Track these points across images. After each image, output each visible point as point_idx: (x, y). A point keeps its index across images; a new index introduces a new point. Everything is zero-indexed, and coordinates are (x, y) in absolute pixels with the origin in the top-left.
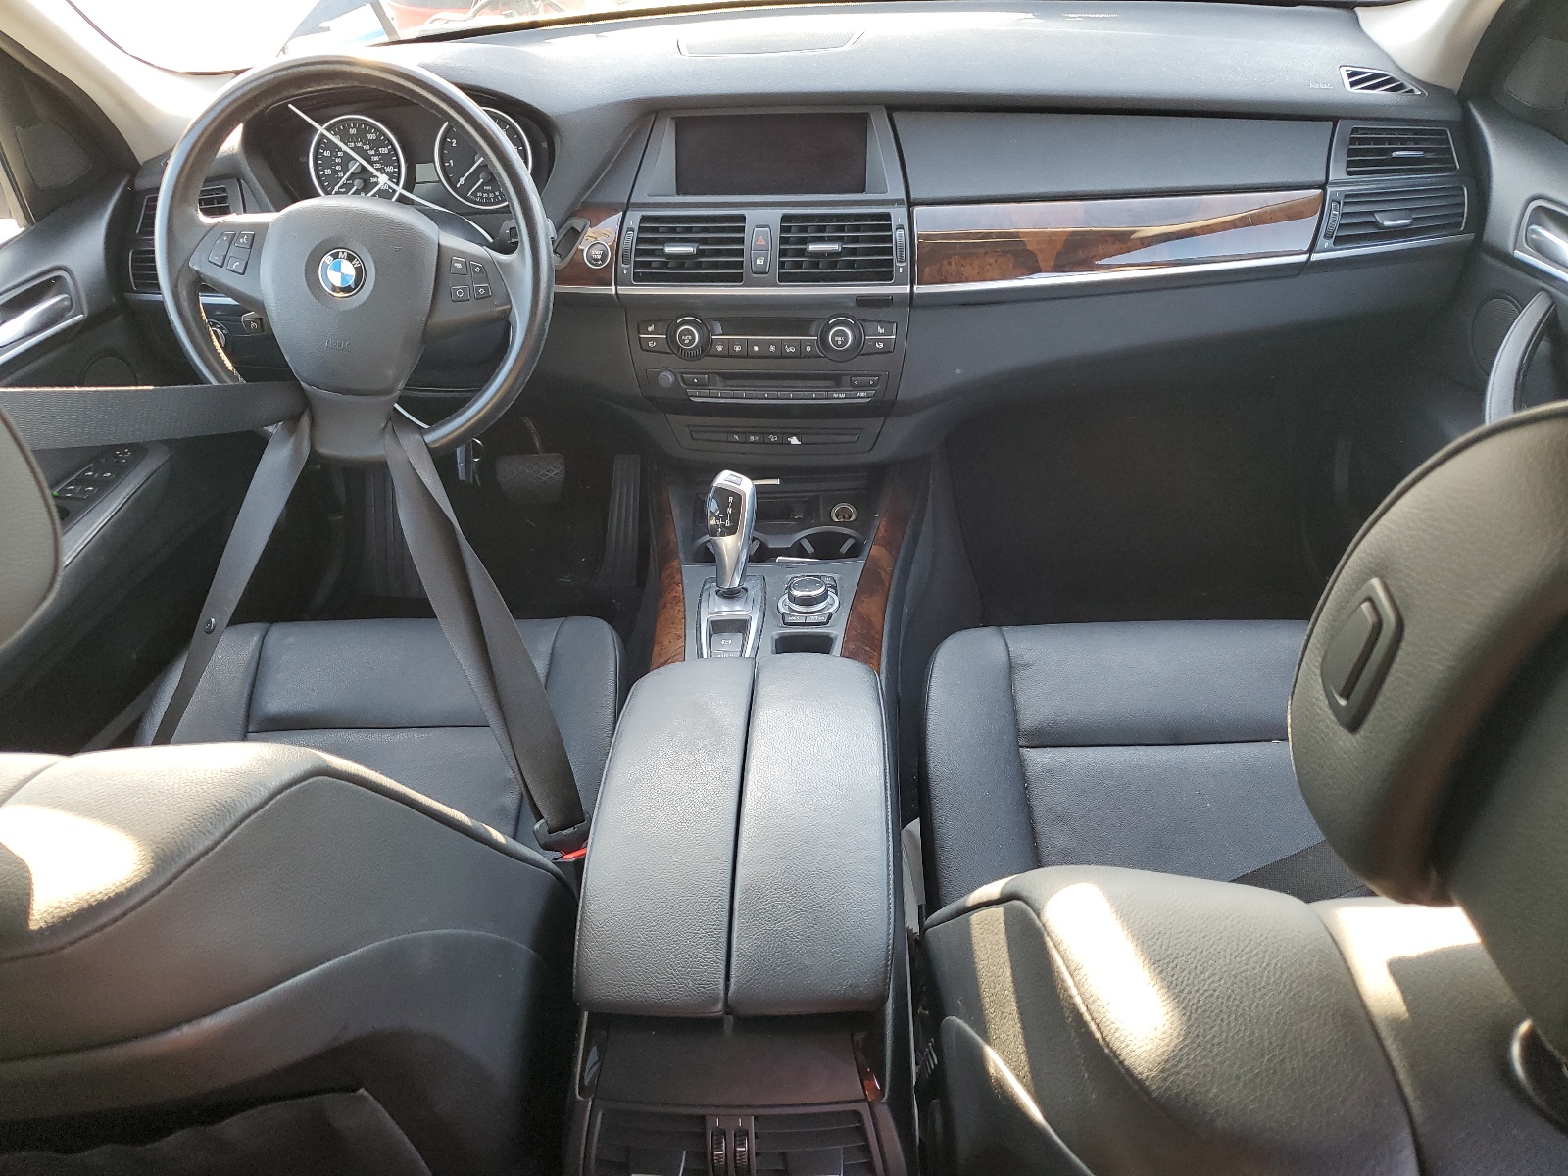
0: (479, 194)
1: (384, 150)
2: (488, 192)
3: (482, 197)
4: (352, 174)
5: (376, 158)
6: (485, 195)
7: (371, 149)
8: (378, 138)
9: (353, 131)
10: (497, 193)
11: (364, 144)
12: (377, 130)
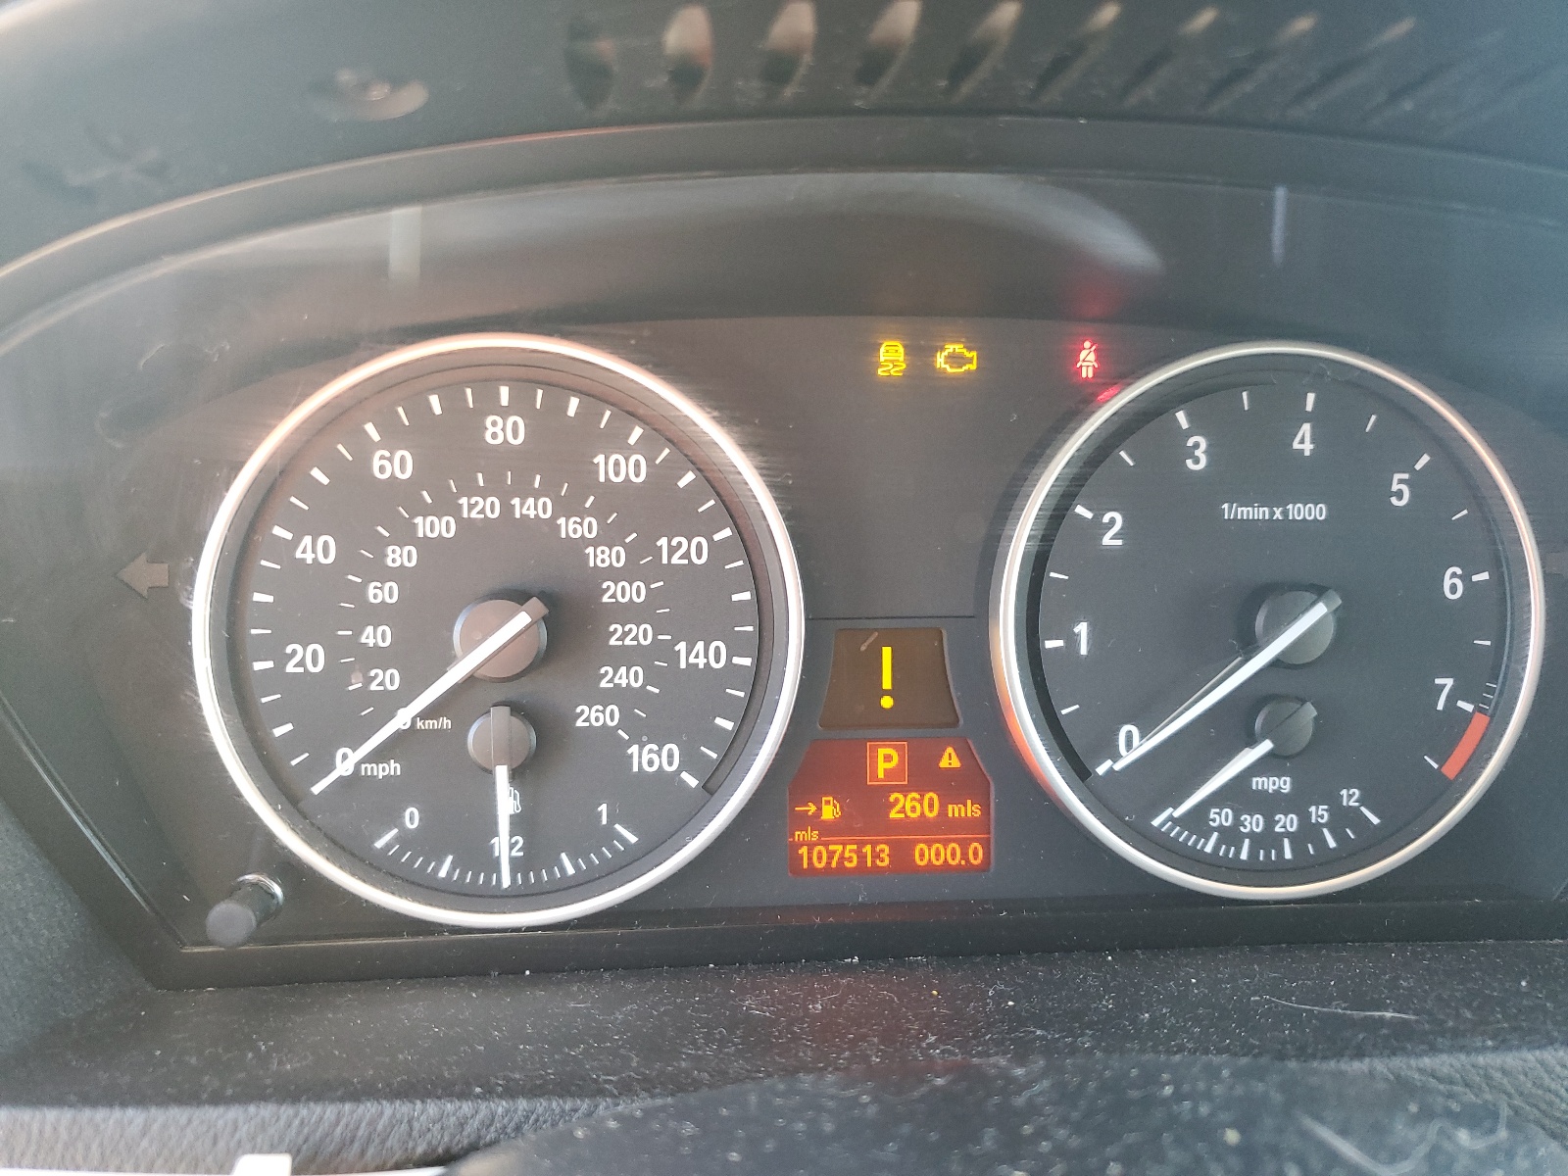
0: (1222, 817)
1: (685, 550)
2: (1269, 805)
3: (1230, 836)
4: (471, 680)
5: (632, 592)
6: (1254, 823)
7: (606, 538)
8: (660, 478)
9: (504, 431)
10: (1319, 813)
11: (568, 507)
12: (664, 430)
